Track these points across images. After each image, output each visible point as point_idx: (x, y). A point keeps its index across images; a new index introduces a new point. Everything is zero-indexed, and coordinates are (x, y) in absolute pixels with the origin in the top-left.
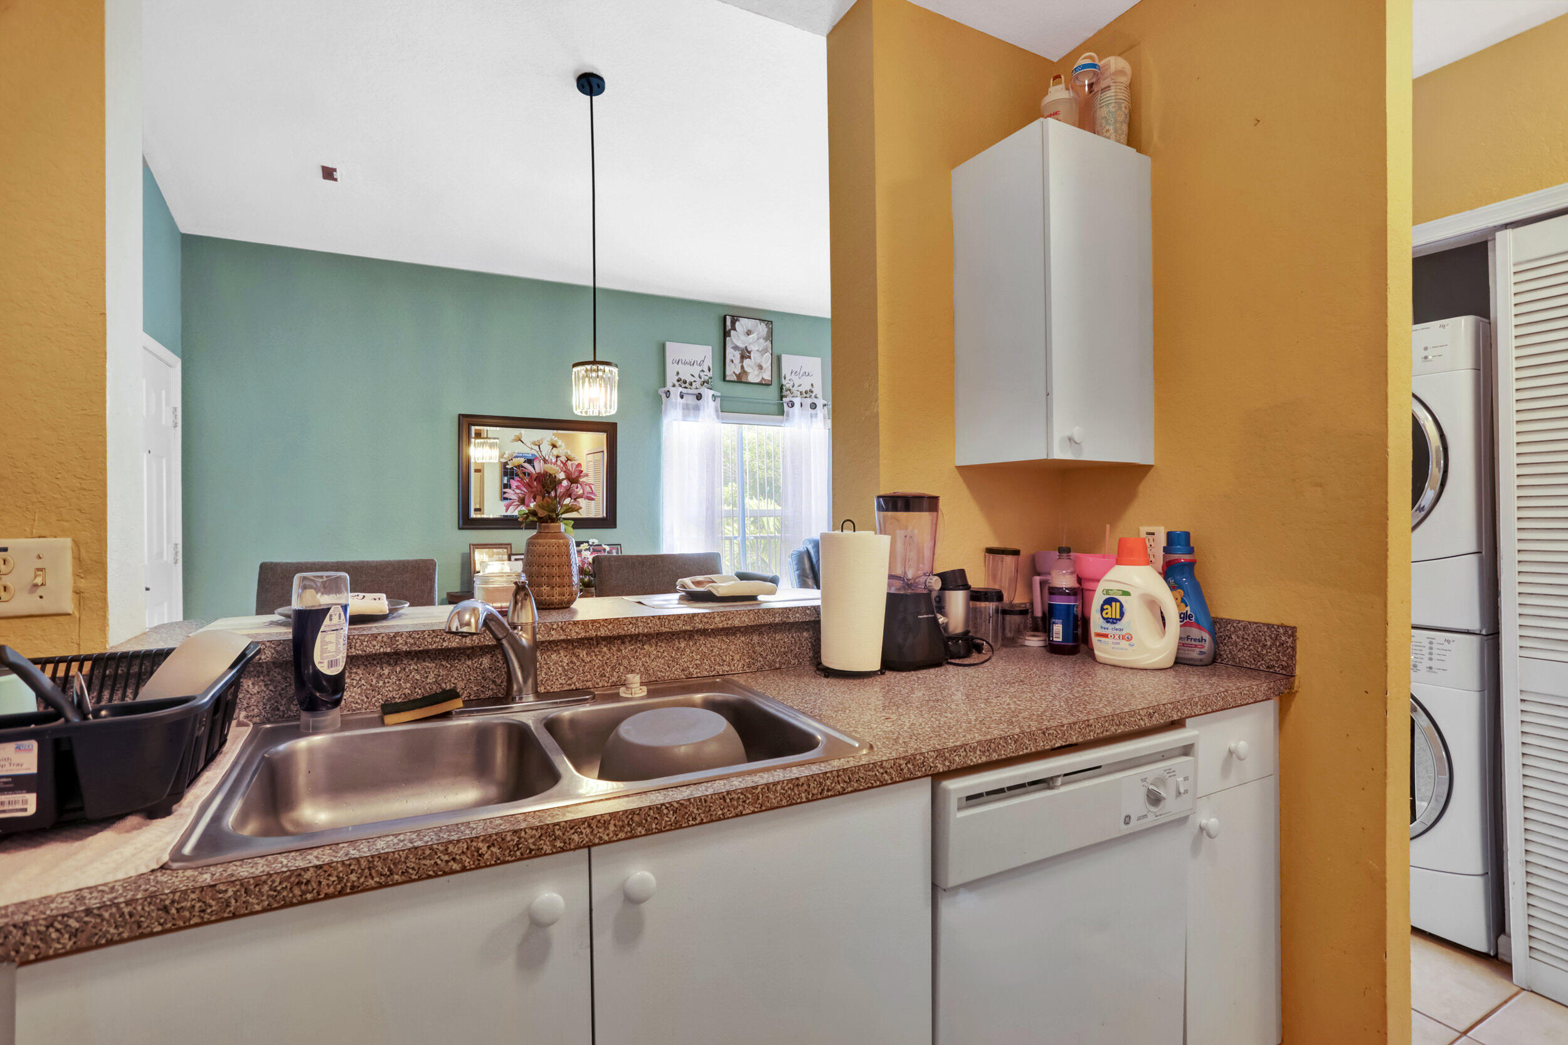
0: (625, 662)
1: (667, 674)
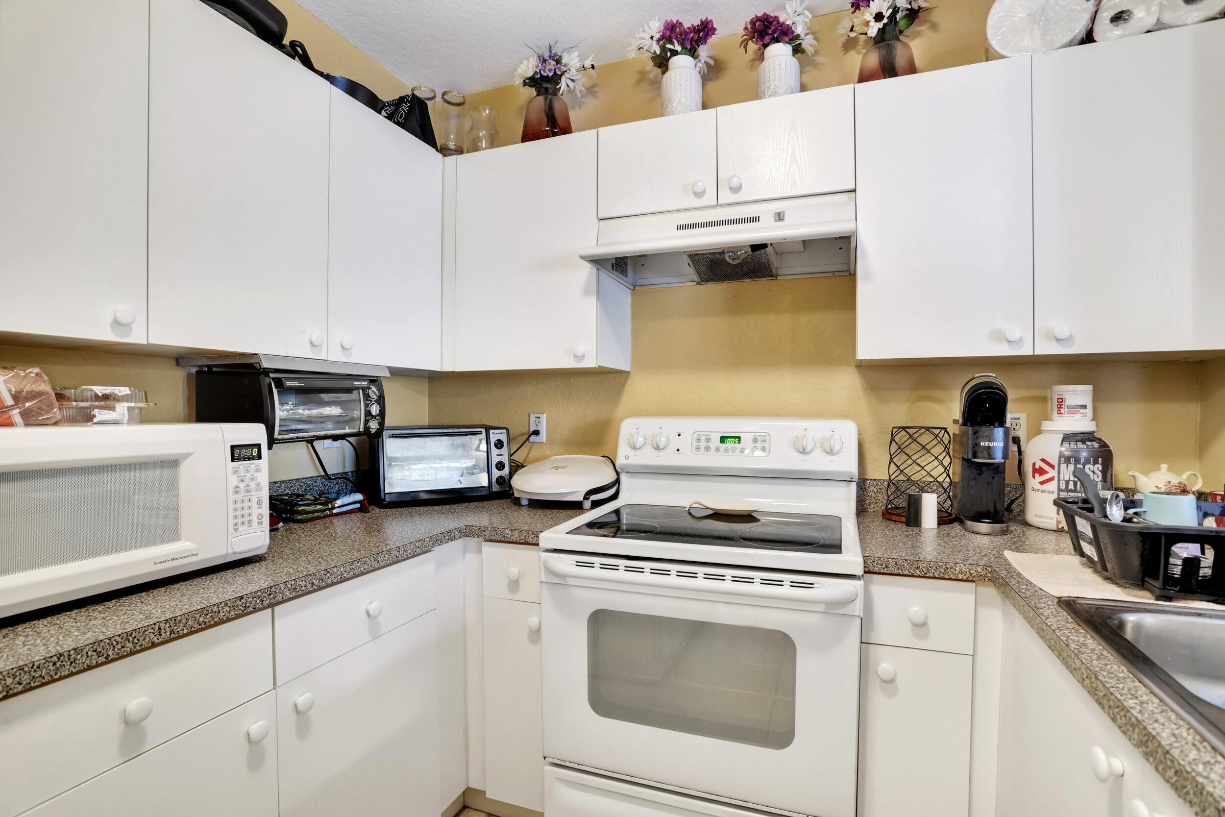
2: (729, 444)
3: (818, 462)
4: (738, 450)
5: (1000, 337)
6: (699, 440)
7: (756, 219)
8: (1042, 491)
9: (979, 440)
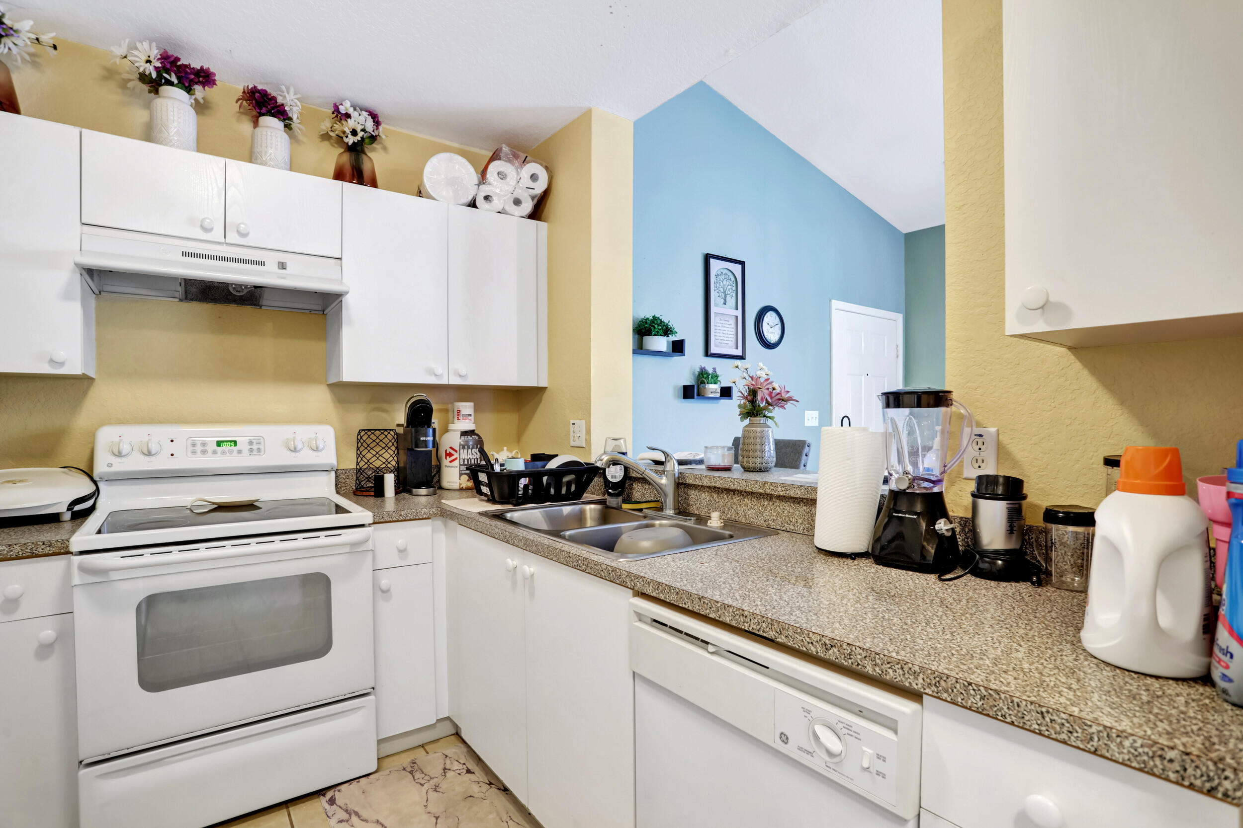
0: (735, 507)
1: (756, 521)
2: (226, 447)
3: (306, 458)
4: (235, 452)
5: (432, 372)
6: (194, 445)
7: (262, 263)
8: (451, 467)
9: (419, 435)
